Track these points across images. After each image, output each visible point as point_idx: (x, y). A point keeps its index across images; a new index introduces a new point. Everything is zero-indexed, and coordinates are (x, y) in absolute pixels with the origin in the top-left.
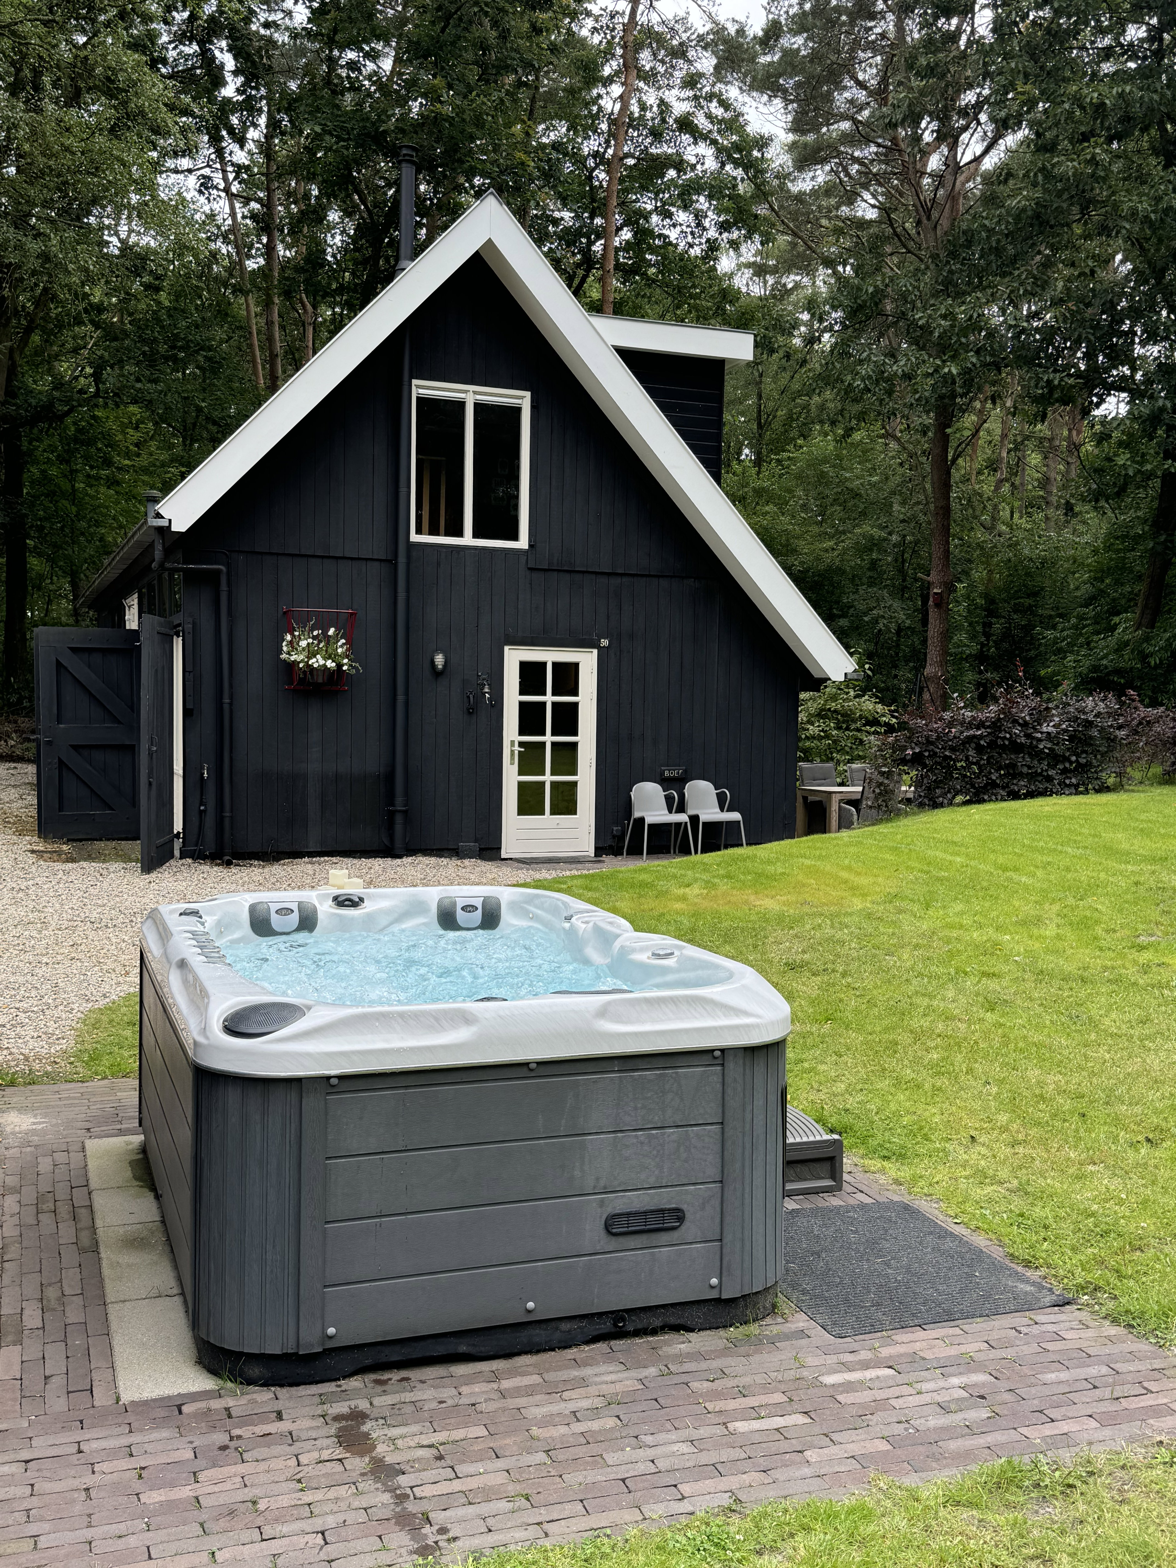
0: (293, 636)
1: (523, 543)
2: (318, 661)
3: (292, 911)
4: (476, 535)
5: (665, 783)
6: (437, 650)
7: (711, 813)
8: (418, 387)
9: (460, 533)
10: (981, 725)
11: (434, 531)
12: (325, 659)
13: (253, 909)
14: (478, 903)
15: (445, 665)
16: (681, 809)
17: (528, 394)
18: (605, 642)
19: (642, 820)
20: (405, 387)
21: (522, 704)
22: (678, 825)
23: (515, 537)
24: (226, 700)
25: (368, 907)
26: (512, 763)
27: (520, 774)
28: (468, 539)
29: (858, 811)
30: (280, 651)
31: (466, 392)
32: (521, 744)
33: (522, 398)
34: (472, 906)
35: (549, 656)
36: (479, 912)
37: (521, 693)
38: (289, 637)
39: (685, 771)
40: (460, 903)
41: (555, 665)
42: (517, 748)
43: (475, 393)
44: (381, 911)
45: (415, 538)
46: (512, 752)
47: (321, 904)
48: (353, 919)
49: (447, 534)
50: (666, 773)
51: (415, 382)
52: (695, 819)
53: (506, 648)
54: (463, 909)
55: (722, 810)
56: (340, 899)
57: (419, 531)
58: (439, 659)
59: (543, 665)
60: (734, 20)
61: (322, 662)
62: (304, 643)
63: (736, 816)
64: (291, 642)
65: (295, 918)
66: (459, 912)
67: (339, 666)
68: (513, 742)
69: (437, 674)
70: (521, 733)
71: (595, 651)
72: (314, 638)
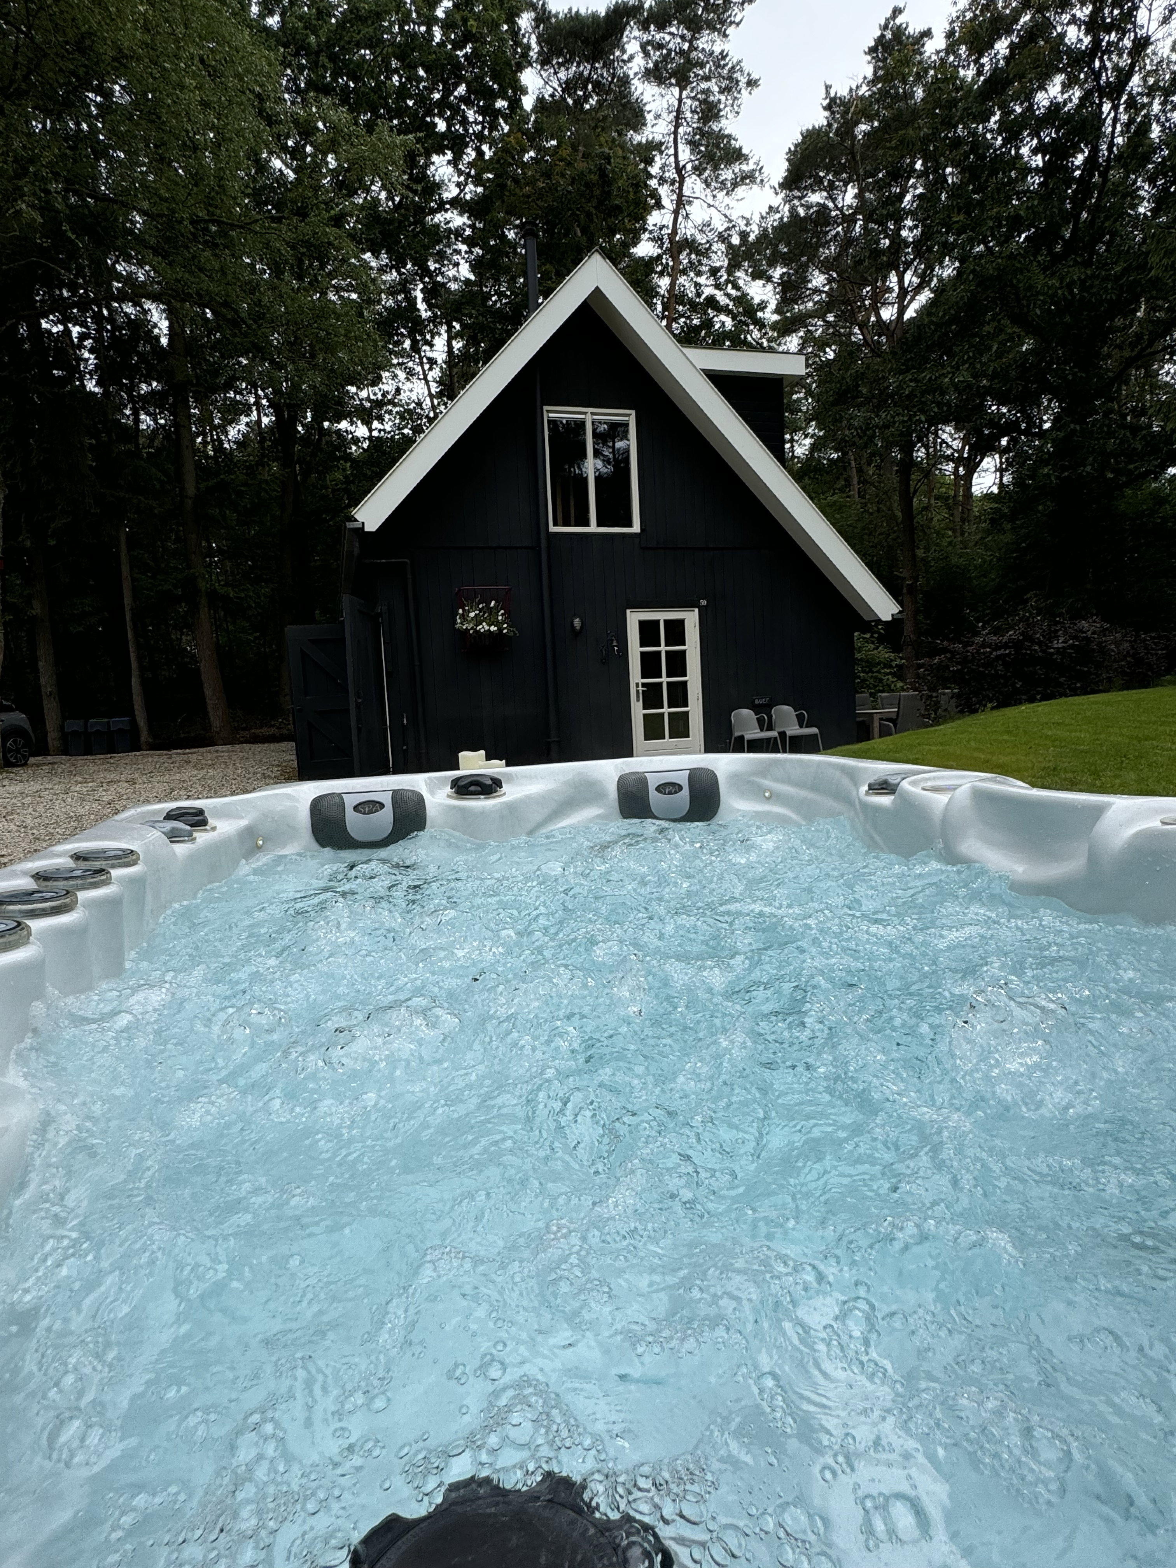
0: (464, 610)
1: (636, 528)
2: (484, 627)
3: (382, 806)
4: (599, 524)
5: (756, 709)
6: (575, 616)
7: (794, 730)
8: (548, 412)
9: (587, 524)
10: (1005, 646)
11: (566, 524)
12: (490, 625)
13: (317, 805)
14: (682, 779)
15: (582, 627)
16: (770, 728)
17: (633, 412)
18: (704, 602)
19: (742, 737)
20: (539, 411)
21: (643, 654)
22: (769, 739)
23: (630, 524)
24: (417, 663)
25: (510, 793)
26: (638, 700)
27: (644, 708)
28: (593, 528)
29: (895, 726)
30: (455, 622)
31: (585, 413)
32: (644, 685)
33: (629, 415)
34: (673, 784)
35: (661, 616)
36: (685, 792)
37: (641, 646)
38: (461, 611)
39: (771, 700)
40: (653, 782)
41: (666, 621)
42: (640, 688)
43: (592, 414)
44: (527, 801)
45: (552, 529)
46: (638, 692)
47: (432, 793)
48: (483, 813)
49: (577, 525)
50: (756, 702)
51: (546, 408)
52: (782, 734)
53: (628, 611)
54: (658, 789)
55: (801, 727)
56: (461, 783)
57: (555, 524)
58: (577, 622)
59: (658, 622)
60: (743, 217)
61: (487, 628)
62: (472, 615)
63: (814, 730)
64: (463, 615)
65: (386, 816)
66: (653, 794)
67: (500, 630)
68: (637, 684)
69: (576, 634)
70: (643, 677)
71: (696, 610)
72: (480, 610)
